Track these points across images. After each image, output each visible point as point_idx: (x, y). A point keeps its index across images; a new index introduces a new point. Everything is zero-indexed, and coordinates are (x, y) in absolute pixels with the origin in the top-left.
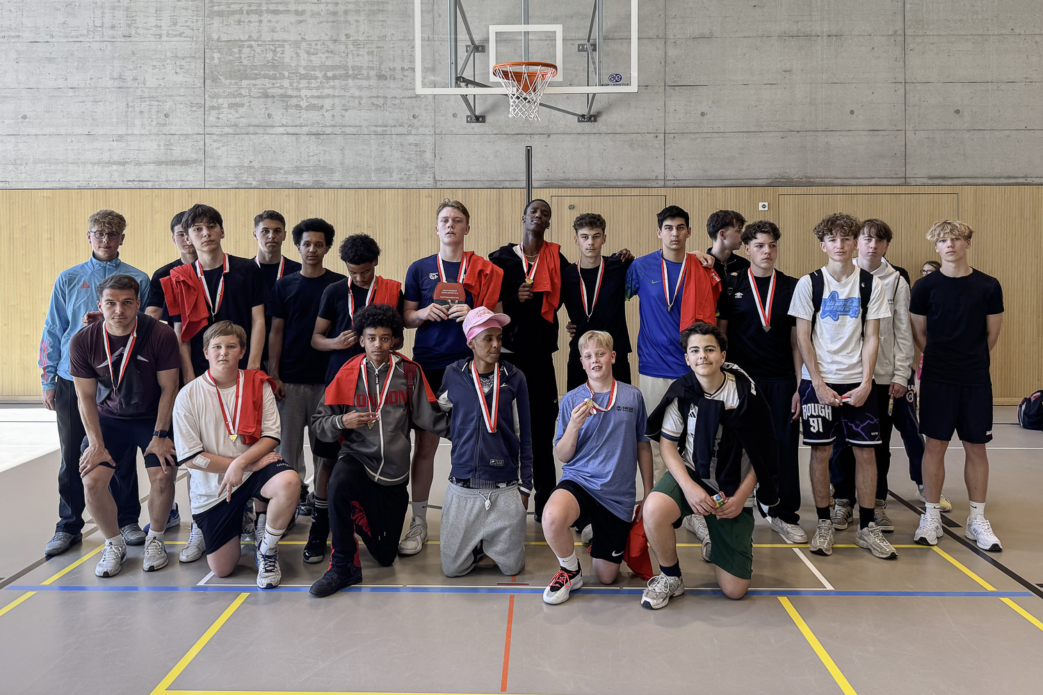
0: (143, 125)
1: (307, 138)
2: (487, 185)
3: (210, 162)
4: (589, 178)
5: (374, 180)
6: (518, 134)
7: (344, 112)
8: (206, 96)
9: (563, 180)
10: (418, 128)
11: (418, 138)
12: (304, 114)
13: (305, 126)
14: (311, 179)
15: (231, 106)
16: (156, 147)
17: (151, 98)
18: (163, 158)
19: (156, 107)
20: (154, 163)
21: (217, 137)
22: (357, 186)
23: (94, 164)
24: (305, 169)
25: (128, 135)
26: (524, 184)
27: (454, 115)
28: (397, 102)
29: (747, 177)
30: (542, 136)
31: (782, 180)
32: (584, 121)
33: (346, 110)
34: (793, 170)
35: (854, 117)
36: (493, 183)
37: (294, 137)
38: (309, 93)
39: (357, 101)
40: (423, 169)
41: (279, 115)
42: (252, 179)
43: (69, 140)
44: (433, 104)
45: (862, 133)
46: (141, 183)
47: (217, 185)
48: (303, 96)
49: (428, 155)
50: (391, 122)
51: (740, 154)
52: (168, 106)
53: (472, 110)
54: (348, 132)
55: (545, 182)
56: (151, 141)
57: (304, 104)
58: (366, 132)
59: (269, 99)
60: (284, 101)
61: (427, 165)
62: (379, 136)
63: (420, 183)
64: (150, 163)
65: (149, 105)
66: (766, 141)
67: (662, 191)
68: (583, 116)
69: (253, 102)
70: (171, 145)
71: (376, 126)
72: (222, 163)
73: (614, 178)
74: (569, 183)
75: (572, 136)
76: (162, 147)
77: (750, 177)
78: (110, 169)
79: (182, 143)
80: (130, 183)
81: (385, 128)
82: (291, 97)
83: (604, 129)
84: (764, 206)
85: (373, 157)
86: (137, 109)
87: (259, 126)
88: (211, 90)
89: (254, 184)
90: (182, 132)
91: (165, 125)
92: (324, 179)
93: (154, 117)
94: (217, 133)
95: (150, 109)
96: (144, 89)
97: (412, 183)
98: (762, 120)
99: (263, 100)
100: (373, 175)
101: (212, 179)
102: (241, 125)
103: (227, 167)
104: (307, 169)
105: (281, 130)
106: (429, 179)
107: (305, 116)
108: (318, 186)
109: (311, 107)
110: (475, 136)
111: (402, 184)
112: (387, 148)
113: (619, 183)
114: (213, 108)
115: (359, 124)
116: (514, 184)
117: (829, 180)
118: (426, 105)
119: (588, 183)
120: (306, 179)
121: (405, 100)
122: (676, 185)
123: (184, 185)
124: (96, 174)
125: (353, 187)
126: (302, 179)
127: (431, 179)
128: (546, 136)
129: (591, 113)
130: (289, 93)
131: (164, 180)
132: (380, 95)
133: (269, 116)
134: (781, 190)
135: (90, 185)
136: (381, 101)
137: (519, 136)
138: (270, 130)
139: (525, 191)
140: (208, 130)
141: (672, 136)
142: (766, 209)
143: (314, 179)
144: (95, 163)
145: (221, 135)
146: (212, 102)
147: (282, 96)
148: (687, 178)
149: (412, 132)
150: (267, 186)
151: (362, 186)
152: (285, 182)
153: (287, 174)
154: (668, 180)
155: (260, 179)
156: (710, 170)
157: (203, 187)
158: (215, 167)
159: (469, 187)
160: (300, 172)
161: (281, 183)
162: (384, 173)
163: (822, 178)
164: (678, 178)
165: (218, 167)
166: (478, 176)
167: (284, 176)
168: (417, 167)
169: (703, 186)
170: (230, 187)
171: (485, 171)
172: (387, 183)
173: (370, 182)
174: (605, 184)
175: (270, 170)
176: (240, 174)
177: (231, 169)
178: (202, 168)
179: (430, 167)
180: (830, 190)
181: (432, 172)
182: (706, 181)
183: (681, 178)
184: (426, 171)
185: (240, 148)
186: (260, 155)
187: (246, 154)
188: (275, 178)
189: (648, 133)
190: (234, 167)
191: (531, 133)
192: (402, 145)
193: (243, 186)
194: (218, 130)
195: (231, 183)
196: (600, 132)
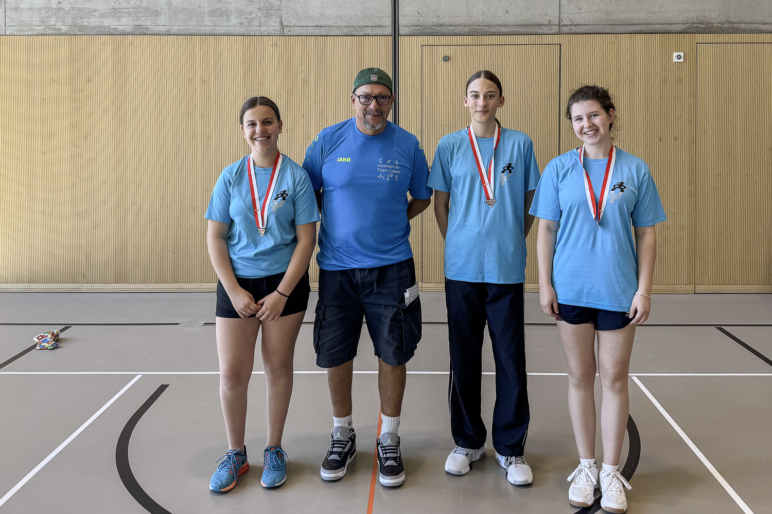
2: (345, 31)
4: (467, 24)
5: (208, 24)
9: (436, 25)
14: (131, 23)
22: (188, 32)
24: (124, 11)
26: (389, 31)
29: (659, 22)
31: (701, 26)
34: (714, 13)
36: (353, 29)
40: (267, 12)
42: (61, 24)
47: (17, 31)
55: (414, 28)
61: (272, 7)
63: (263, 29)
67: (555, 39)
72: (24, 5)
73: (498, 23)
74: (444, 29)
77: (662, 22)
84: (679, 57)
89: (64, 29)
92: (147, 23)
97: (255, 28)
100: (206, 19)
101: (14, 24)
103: (31, 9)
104: (126, 11)
106: (274, 24)
111: (242, 30)
113: (503, 30)
116: (377, 31)
117: (755, 26)
119: (467, 30)
120: (125, 24)
122: (573, 31)
125: (183, 33)
126: (121, 23)
127: (277, 24)
134: (700, 37)
139: (390, 39)
142: (682, 60)
143: (135, 23)
148: (587, 23)
150: (77, 32)
151: (193, 32)
152: (100, 27)
153: (102, 17)
154: (564, 25)
155: (70, 23)
156: (615, 12)
157: (4, 34)
158: (17, 8)
159: (323, 34)
160: (118, 15)
161: (95, 27)
162: (219, 16)
163: (748, 23)
164: (575, 23)
165: (21, 9)
166: (334, 21)
167: (100, 20)
168: (260, 9)
169: (607, 32)
170: (36, 33)
171: (342, 14)
172: (224, 28)
173: (203, 28)
174: (487, 30)
175: (82, 13)
176: (47, 17)
177: (36, 11)
178: (1, 10)
179: (276, 10)
180: (756, 37)
181: (278, 16)
182: (610, 27)
183: (579, 23)
184: (271, 14)
188: (88, 22)
190: (40, 9)
193: (50, 32)
195: (36, 28)
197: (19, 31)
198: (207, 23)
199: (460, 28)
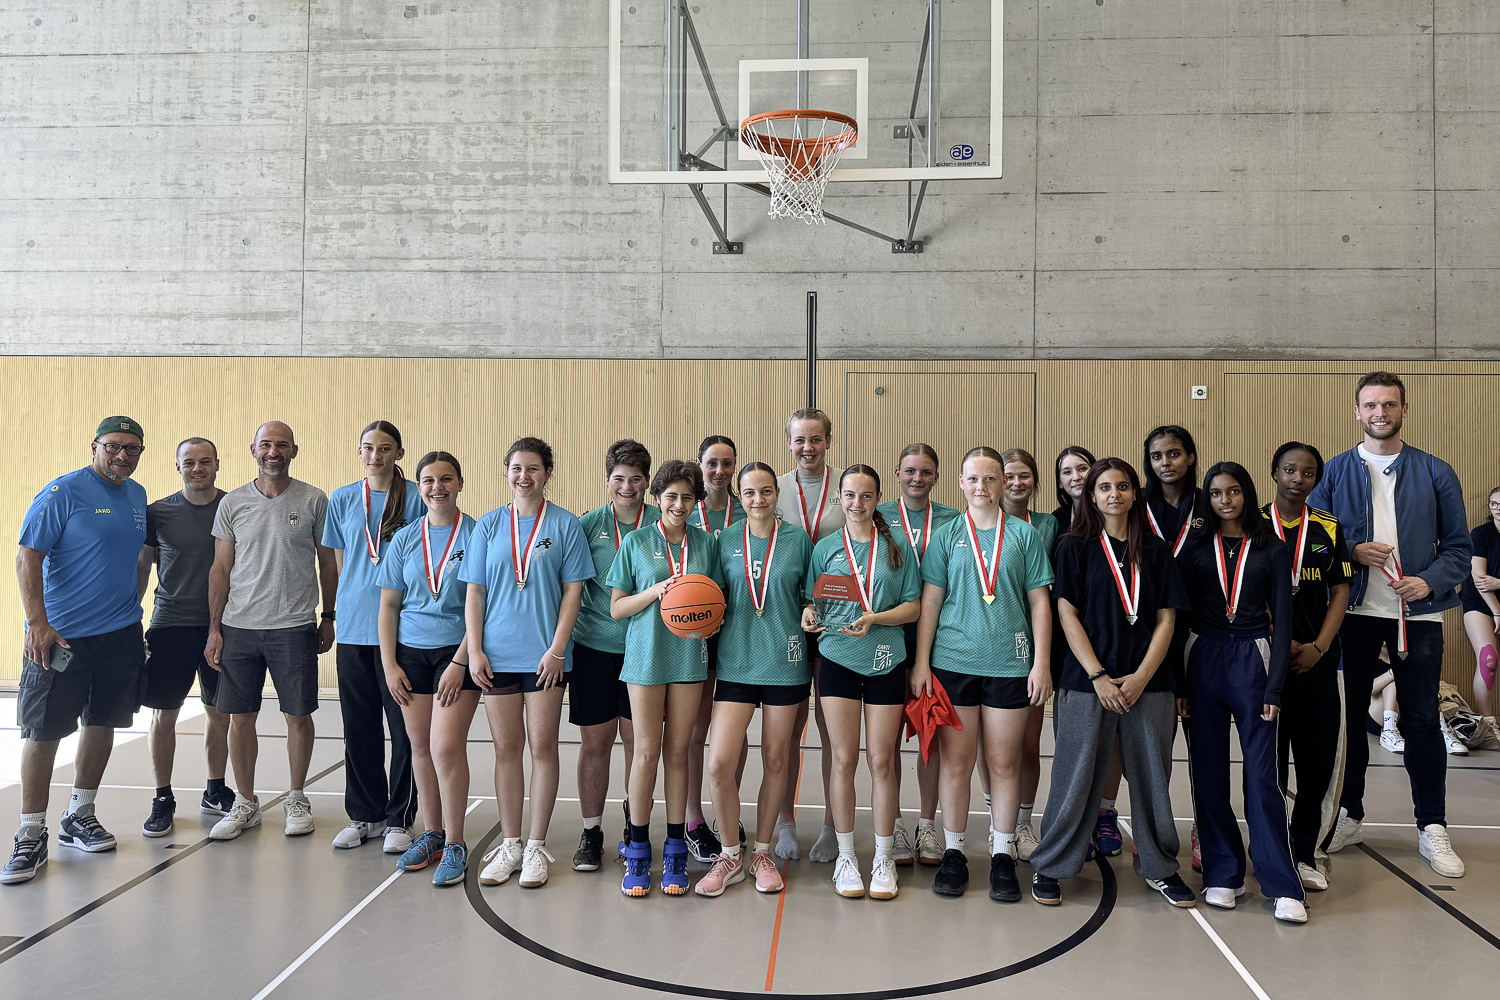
0: (209, 257)
1: (461, 277)
2: (745, 353)
3: (310, 314)
4: (908, 344)
5: (565, 345)
6: (795, 272)
7: (519, 236)
8: (307, 211)
9: (867, 347)
10: (635, 262)
11: (635, 278)
12: (458, 240)
13: (458, 258)
14: (466, 342)
15: (345, 226)
16: (229, 292)
17: (224, 214)
18: (239, 310)
19: (230, 229)
20: (225, 316)
21: (323, 276)
22: (539, 355)
23: (133, 317)
24: (457, 326)
25: (186, 272)
26: (804, 353)
27: (694, 242)
28: (603, 220)
29: (1172, 344)
30: (834, 275)
32: (902, 252)
33: (523, 233)
34: (1250, 335)
35: (1348, 246)
36: (755, 350)
37: (441, 276)
38: (466, 206)
39: (540, 219)
40: (643, 327)
41: (417, 242)
42: (374, 343)
43: (97, 280)
44: (660, 223)
45: (1362, 272)
46: (204, 347)
47: (316, 351)
48: (456, 211)
49: (652, 306)
50: (592, 253)
51: (1161, 305)
52: (248, 226)
53: (721, 234)
54: (525, 267)
55: (837, 350)
56: (222, 281)
57: (457, 223)
58: (554, 268)
59: (404, 216)
60: (427, 219)
61: (650, 322)
62: (574, 275)
63: (637, 350)
64: (218, 316)
65: (220, 225)
66: (1203, 285)
67: (1029, 366)
68: (901, 242)
69: (379, 220)
70: (252, 287)
71: (570, 259)
72: (327, 318)
73: (951, 344)
74: (877, 352)
75: (882, 275)
76: (238, 292)
77: (1177, 344)
78: (158, 325)
79: (268, 285)
80: (188, 348)
81: (583, 263)
82: (437, 212)
83: (933, 264)
84: (1200, 392)
85: (565, 307)
86: (201, 232)
87: (386, 258)
88: (314, 202)
89: (378, 349)
90: (268, 268)
91: (243, 256)
92: (487, 342)
93: (227, 244)
94: (323, 269)
95: (220, 231)
96: (212, 201)
97: (625, 349)
98: (1196, 250)
99: (394, 217)
100: (563, 337)
101: (313, 342)
102: (359, 256)
103: (336, 323)
104: (459, 326)
105: (421, 264)
106: (651, 344)
107: (458, 242)
108: (476, 355)
109: (469, 228)
110: (726, 275)
111: (610, 352)
112: (586, 294)
113: (958, 353)
114: (317, 230)
115: (542, 255)
116: (787, 354)
117: (1308, 350)
118: (649, 226)
119: (908, 353)
120: (458, 343)
121: (616, 217)
122: (1052, 356)
123: (270, 351)
124: (137, 333)
125: (533, 355)
126: (453, 343)
127: (656, 344)
128: (841, 275)
129: (914, 238)
130: (434, 207)
131: (240, 343)
132: (576, 209)
133: (403, 242)
134: (1229, 366)
135: (128, 350)
136: (577, 220)
137: (796, 275)
138: (404, 265)
139: (805, 364)
140: (308, 265)
141: (1047, 275)
142: (1204, 397)
143: (471, 343)
144: (136, 316)
145: (328, 272)
146: (316, 220)
147: (424, 210)
148: (1072, 345)
149: (627, 269)
150: (397, 354)
151: (545, 354)
152: (426, 347)
153: (429, 335)
154: (1040, 348)
155: (386, 342)
156: (1110, 331)
157: (299, 355)
158: (318, 322)
159: (715, 356)
160: (449, 332)
161: (418, 348)
162: (581, 334)
163: (1296, 347)
164: (1056, 345)
165: (323, 323)
166: (730, 340)
167: (425, 338)
168: (633, 324)
169: (1099, 357)
170: (340, 354)
171: (742, 331)
172: (587, 349)
173: (559, 349)
174: (935, 354)
175: (402, 329)
176: (356, 333)
177: (342, 325)
178: (297, 324)
179: (654, 326)
180: (1309, 366)
181: (656, 333)
182: (1103, 350)
183: (1061, 345)
184: (648, 331)
185: (358, 293)
186: (388, 305)
187: (366, 302)
188: (409, 341)
189: (1007, 271)
190: (347, 323)
191: (816, 270)
192: (609, 289)
193: (360, 353)
194: (324, 265)
195: (342, 348)
196: (928, 269)
197: (320, 351)
198: (564, 343)
199: (899, 350)
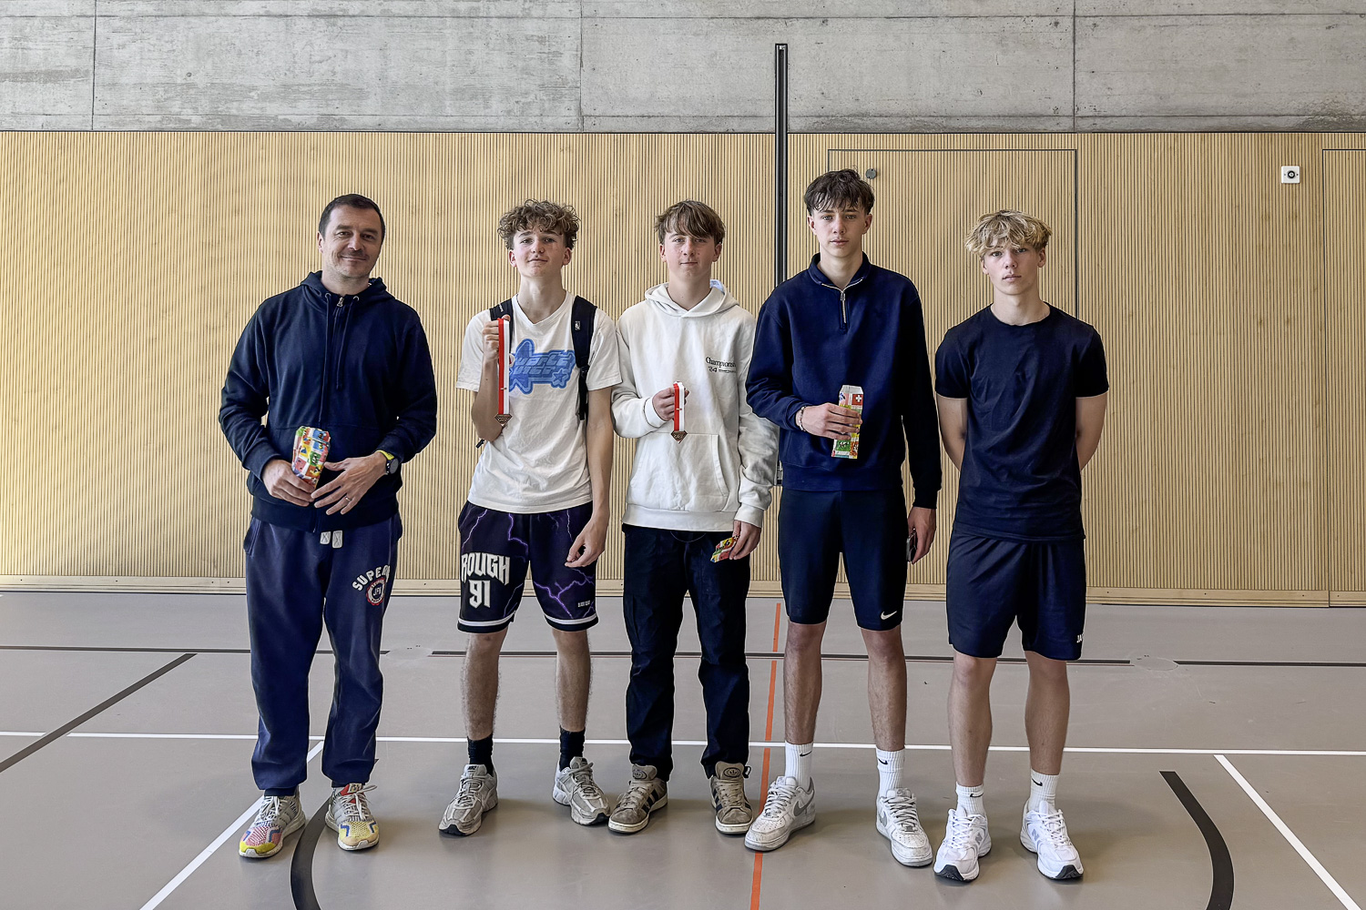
1: (307, 23)
2: (693, 125)
3: (104, 74)
4: (909, 112)
5: (451, 113)
6: (758, 18)
9: (854, 116)
10: (545, 4)
11: (545, 25)
14: (315, 111)
18: (8, 69)
21: (122, 23)
22: (415, 127)
24: (303, 89)
26: (771, 124)
29: (1253, 111)
30: (809, 22)
31: (1330, 119)
34: (1353, 97)
36: (705, 121)
37: (282, 22)
40: (555, 90)
42: (190, 111)
47: (112, 124)
49: (567, 62)
51: (1239, 61)
54: (395, 11)
55: (816, 119)
61: (564, 83)
62: (462, 21)
63: (548, 120)
66: (1294, 35)
67: (1069, 141)
70: (26, 38)
72: (128, 78)
73: (965, 112)
74: (868, 122)
75: (875, 22)
76: (6, 44)
77: (1260, 112)
79: (48, 35)
81: (474, 5)
84: (1291, 175)
85: (449, 64)
89: (196, 120)
90: (48, 12)
92: (344, 110)
94: (122, 14)
97: (532, 120)
100: (448, 103)
101: (108, 111)
103: (140, 86)
104: (306, 89)
106: (567, 113)
110: (667, 21)
111: (511, 123)
112: (478, 46)
113: (974, 123)
116: (749, 125)
119: (908, 123)
120: (304, 111)
122: (1098, 127)
123: (49, 123)
125: (405, 127)
126: (296, 111)
127: (573, 113)
128: (819, 22)
131: (7, 112)
134: (1328, 139)
137: (760, 22)
139: (772, 139)
141: (1090, 21)
142: (1297, 180)
143: (322, 111)
145: (129, 18)
148: (1124, 113)
149: (534, 13)
150: (221, 126)
151: (423, 126)
152: (260, 117)
153: (264, 100)
154: (1082, 117)
155: (207, 110)
156: (1173, 94)
157: (89, 129)
158: (114, 85)
159: (652, 129)
160: (292, 96)
161: (250, 118)
162: (471, 99)
164: (1102, 114)
165: (122, 85)
166: (673, 108)
167: (259, 105)
168: (542, 86)
169: (1162, 129)
170: (145, 127)
171: (688, 95)
172: (478, 119)
173: (442, 119)
174: (944, 124)
175: (229, 92)
176: (166, 99)
177: (147, 89)
178: (87, 87)
179: (571, 88)
181: (573, 98)
182: (1164, 120)
183: (1109, 113)
184: (562, 96)
185: (169, 46)
186: (210, 61)
187: (180, 57)
188: (238, 109)
189: (1037, 16)
190: (154, 86)
191: (787, 14)
192: (510, 39)
193: (172, 126)
194: (123, 8)
195: (147, 119)
196: (933, 13)
197: (117, 123)
198: (449, 111)
199: (896, 120)
